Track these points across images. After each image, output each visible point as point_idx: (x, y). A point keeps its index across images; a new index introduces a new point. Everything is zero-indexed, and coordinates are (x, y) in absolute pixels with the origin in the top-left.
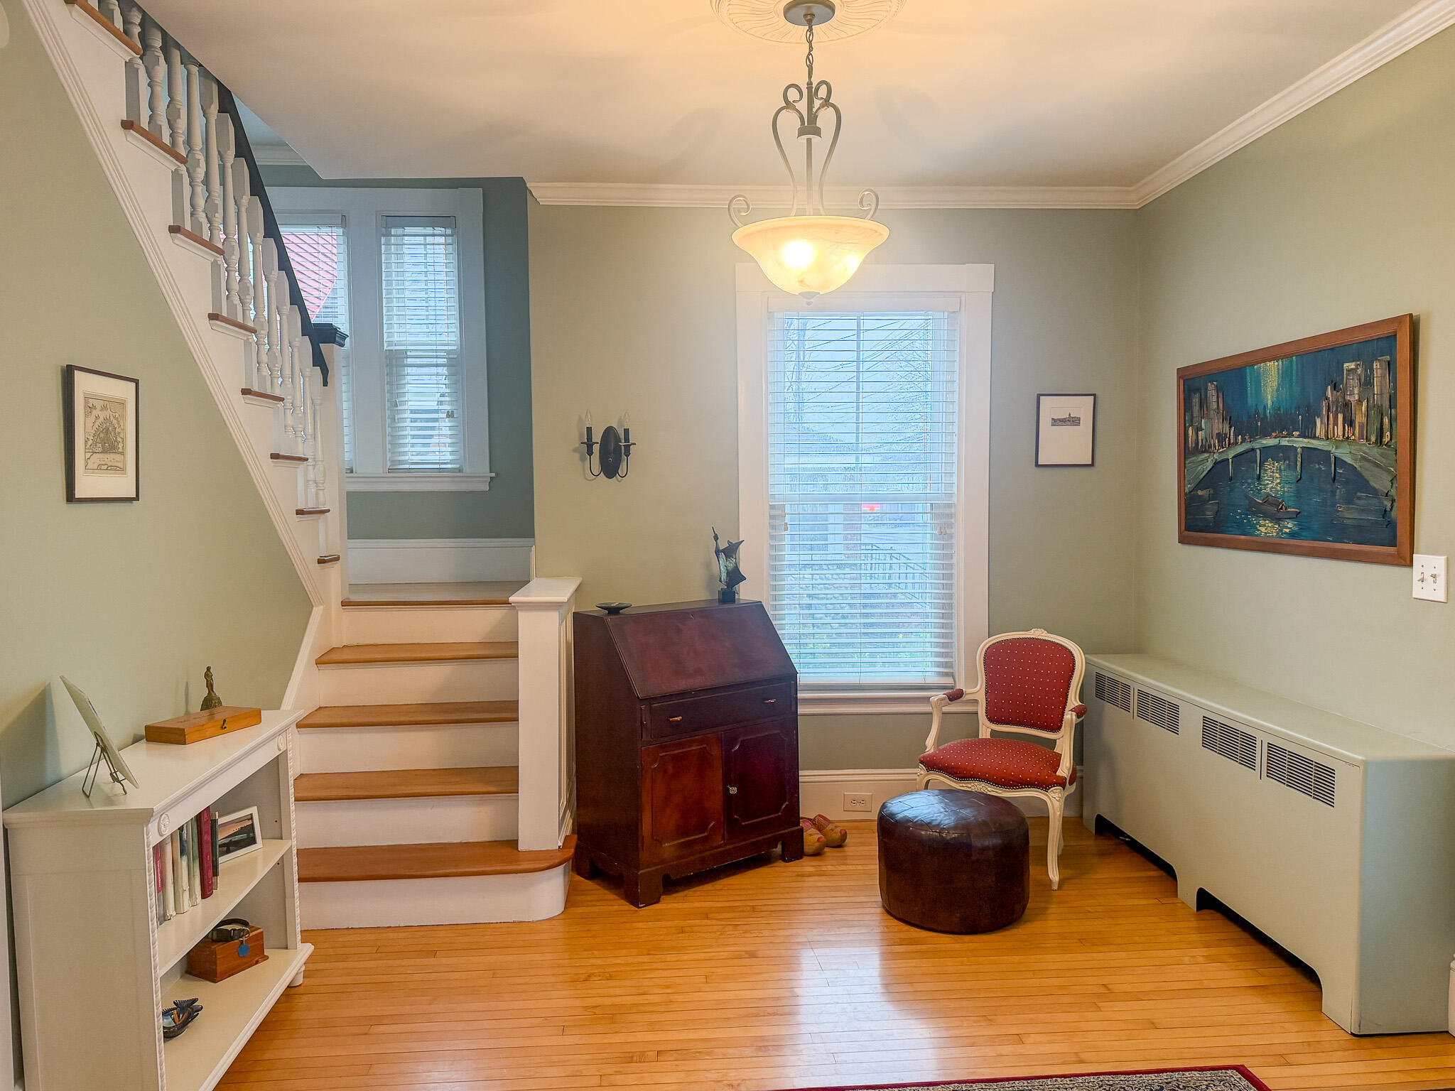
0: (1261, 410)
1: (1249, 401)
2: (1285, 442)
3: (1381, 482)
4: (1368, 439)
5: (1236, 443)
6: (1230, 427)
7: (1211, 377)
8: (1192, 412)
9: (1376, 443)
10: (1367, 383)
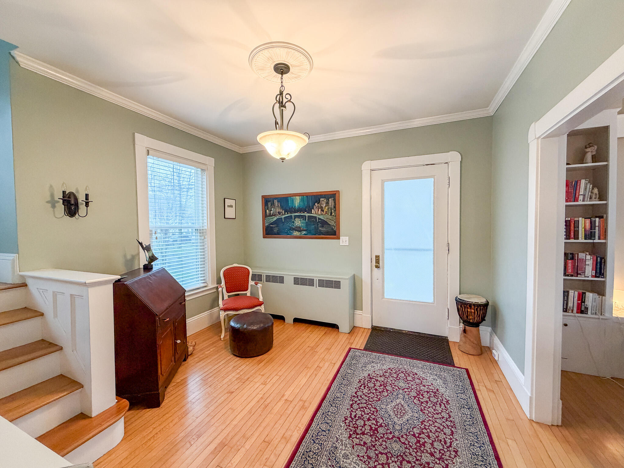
0: (294, 207)
1: (290, 205)
2: (302, 214)
3: (332, 223)
4: (328, 214)
5: (285, 214)
6: (283, 210)
7: (276, 199)
8: (268, 206)
9: (330, 215)
10: (327, 203)
